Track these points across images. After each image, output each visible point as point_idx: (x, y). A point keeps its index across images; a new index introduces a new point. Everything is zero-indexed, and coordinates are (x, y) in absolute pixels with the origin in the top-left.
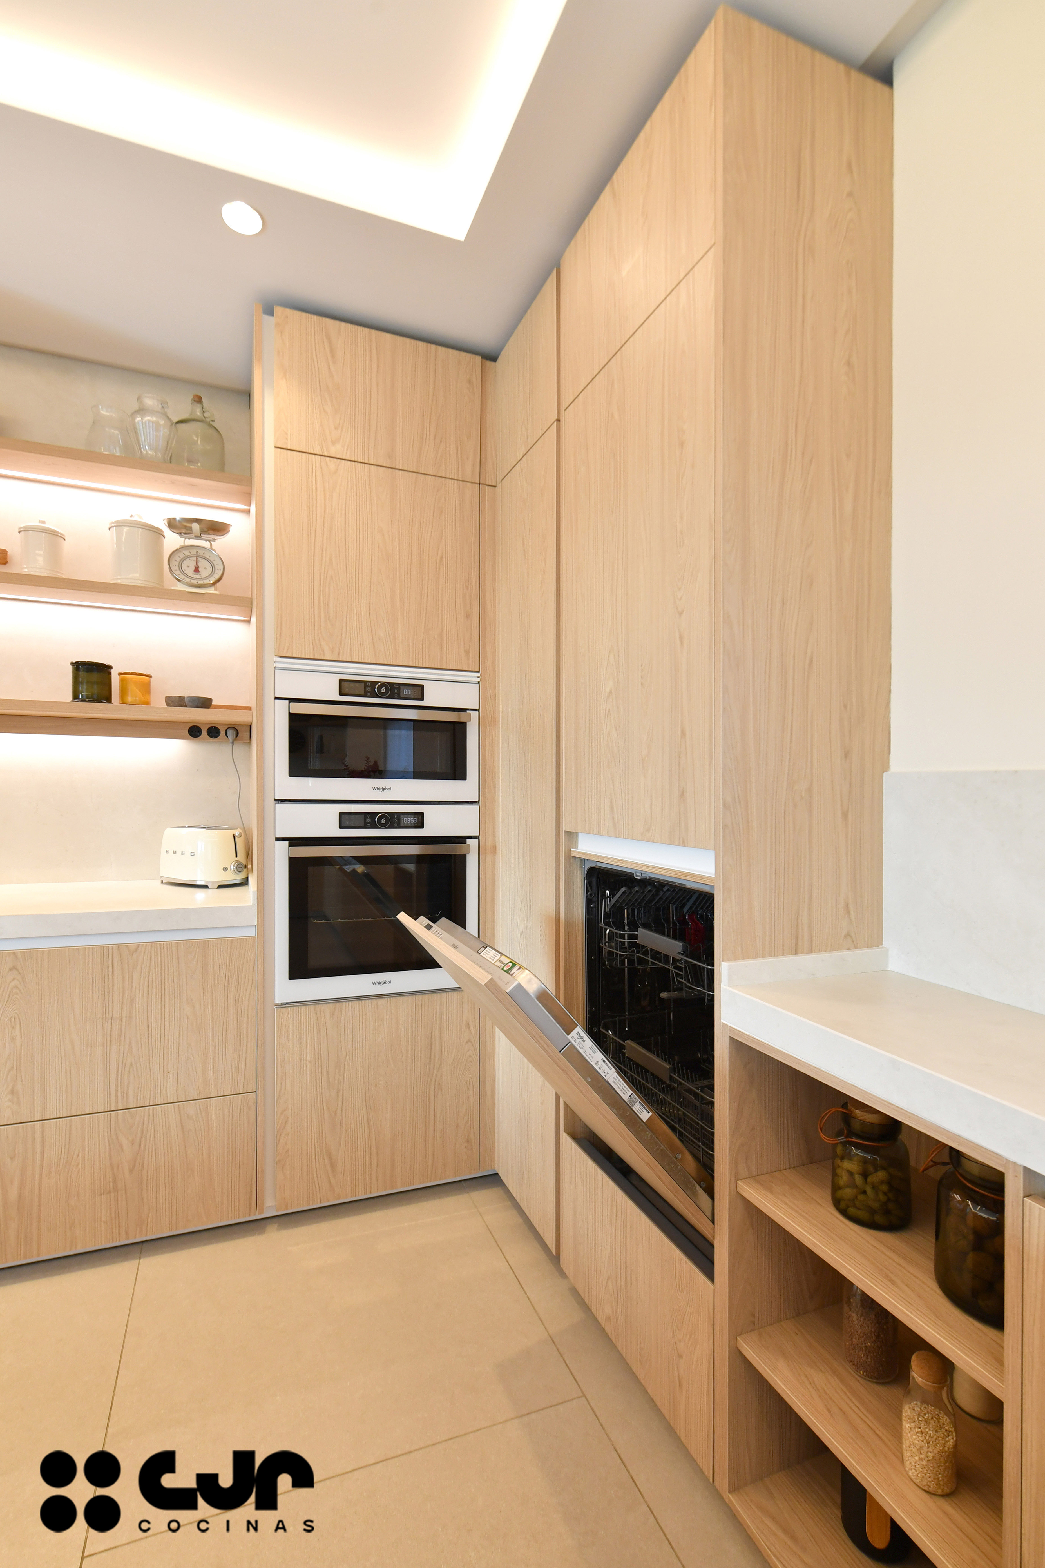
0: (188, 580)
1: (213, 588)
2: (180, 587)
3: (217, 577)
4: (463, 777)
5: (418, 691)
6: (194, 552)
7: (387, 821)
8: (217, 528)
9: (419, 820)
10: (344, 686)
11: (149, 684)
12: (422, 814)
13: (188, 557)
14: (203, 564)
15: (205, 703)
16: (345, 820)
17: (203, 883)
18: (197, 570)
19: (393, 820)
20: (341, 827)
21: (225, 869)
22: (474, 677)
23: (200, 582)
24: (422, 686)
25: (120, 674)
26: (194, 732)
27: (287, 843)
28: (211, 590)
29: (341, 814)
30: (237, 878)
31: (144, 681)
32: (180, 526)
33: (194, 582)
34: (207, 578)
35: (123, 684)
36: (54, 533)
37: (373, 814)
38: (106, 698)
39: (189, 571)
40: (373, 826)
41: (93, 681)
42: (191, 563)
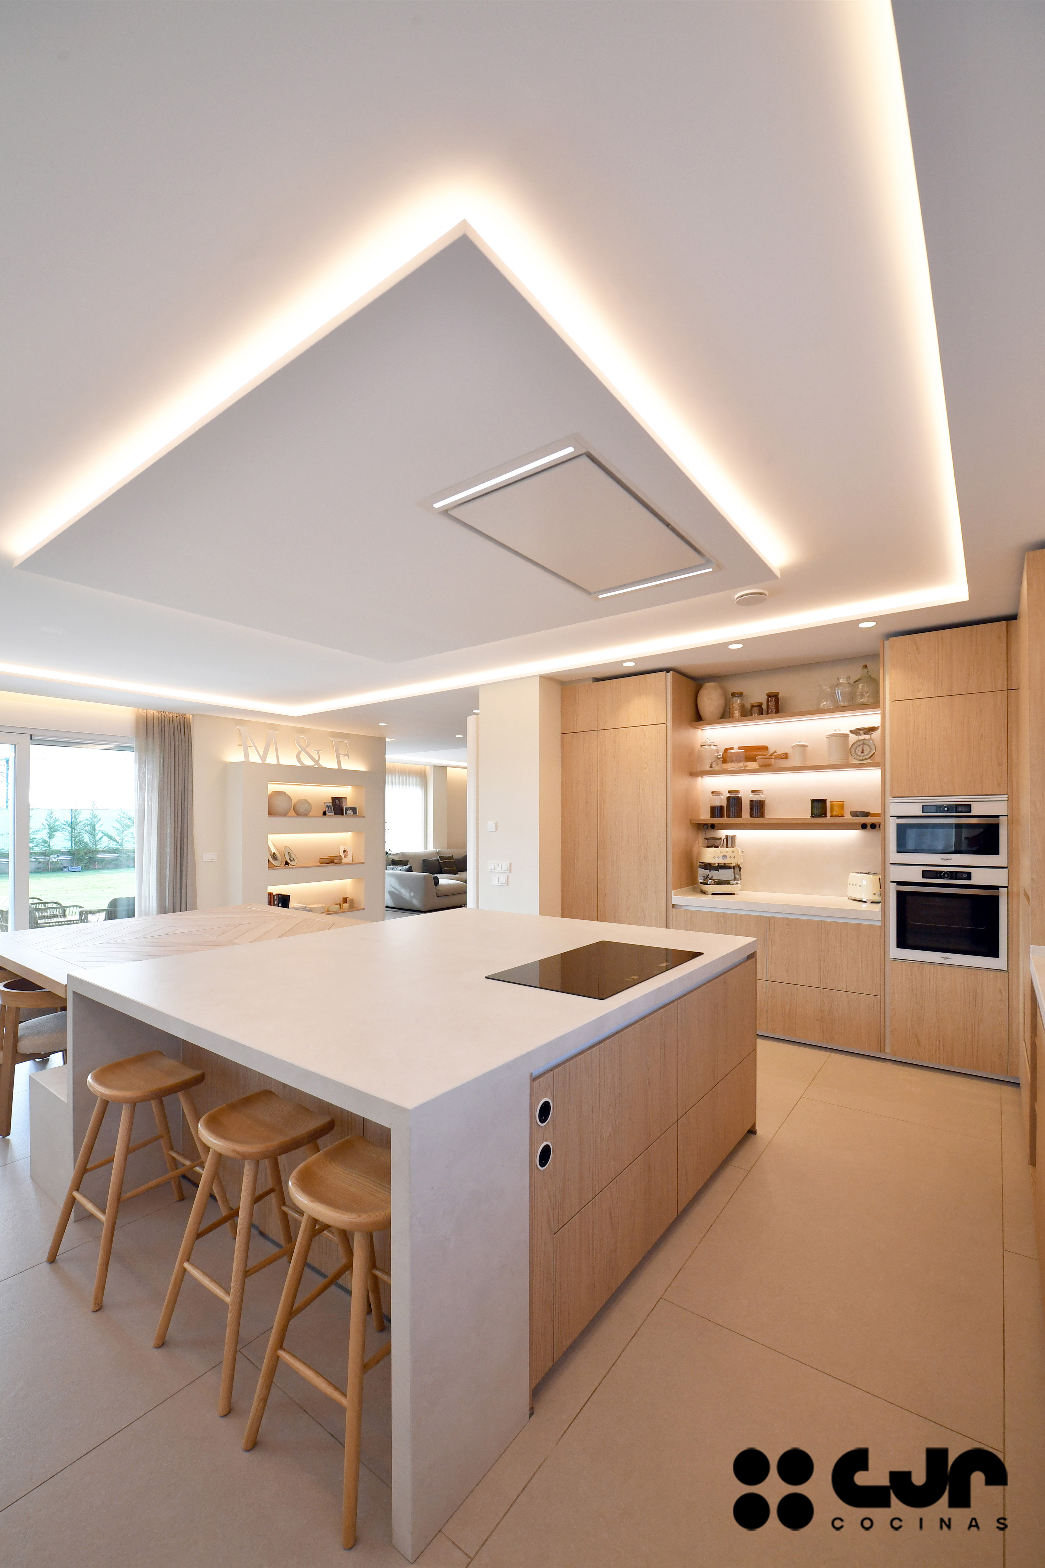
0: (858, 757)
1: (870, 760)
2: (855, 762)
3: (872, 753)
4: (998, 853)
5: (970, 808)
6: (862, 742)
7: (948, 876)
8: (872, 729)
9: (968, 876)
10: (925, 808)
11: (843, 805)
12: (973, 872)
13: (858, 746)
14: (866, 748)
15: (866, 814)
16: (925, 874)
17: (865, 900)
18: (862, 752)
19: (952, 875)
20: (924, 877)
21: (875, 894)
22: (1005, 797)
23: (864, 758)
24: (972, 805)
25: (831, 802)
26: (864, 826)
27: (896, 883)
28: (869, 761)
29: (923, 871)
30: (877, 899)
31: (841, 805)
32: (856, 732)
33: (861, 758)
34: (867, 755)
35: (832, 806)
36: (804, 746)
37: (941, 872)
38: (824, 815)
39: (859, 753)
40: (941, 878)
41: (819, 807)
42: (860, 749)
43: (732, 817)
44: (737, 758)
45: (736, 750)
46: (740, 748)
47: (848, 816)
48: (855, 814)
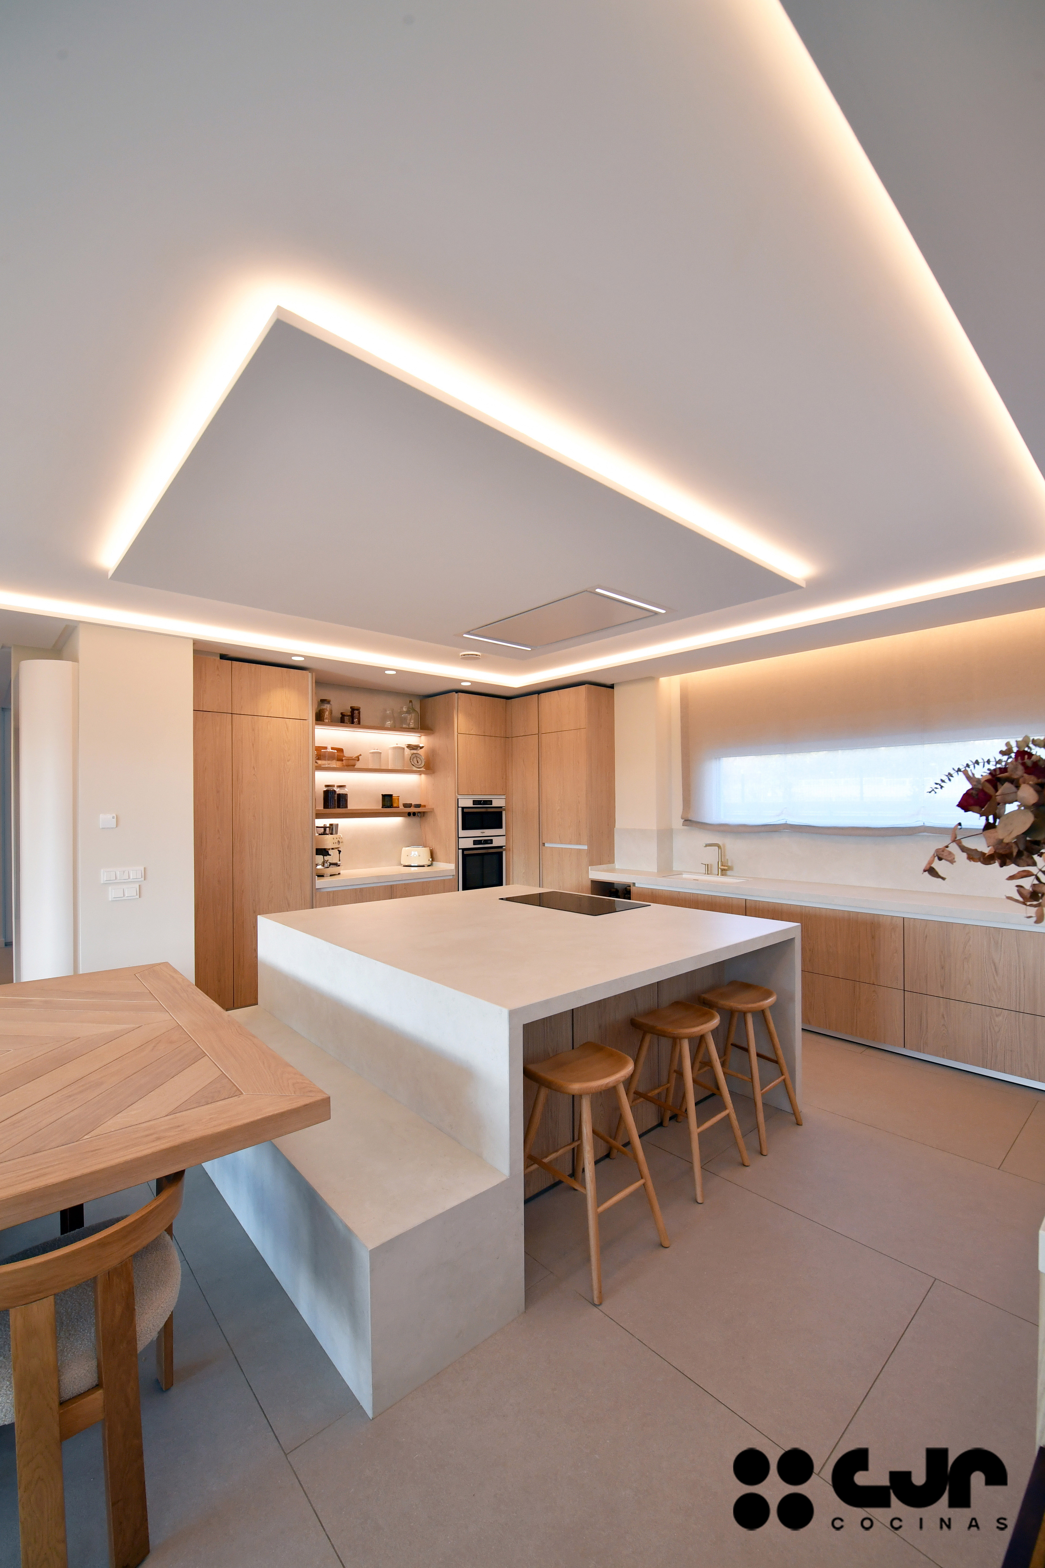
1: (420, 768)
3: (422, 764)
4: (501, 827)
5: (490, 802)
6: (415, 755)
7: (484, 842)
9: (491, 842)
10: (475, 802)
12: (492, 840)
13: (414, 758)
14: (418, 760)
15: (419, 806)
18: (418, 762)
19: (486, 842)
20: (474, 844)
22: (504, 797)
24: (492, 801)
26: (409, 814)
27: (461, 850)
29: (474, 840)
30: (429, 863)
32: (410, 747)
33: (418, 766)
35: (394, 800)
36: (381, 753)
37: (482, 840)
38: (391, 806)
39: (416, 762)
40: (481, 844)
41: (388, 801)
42: (415, 760)
43: (331, 808)
44: (331, 757)
45: (329, 750)
46: (332, 748)
47: (401, 807)
48: (406, 806)
